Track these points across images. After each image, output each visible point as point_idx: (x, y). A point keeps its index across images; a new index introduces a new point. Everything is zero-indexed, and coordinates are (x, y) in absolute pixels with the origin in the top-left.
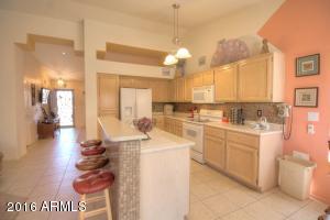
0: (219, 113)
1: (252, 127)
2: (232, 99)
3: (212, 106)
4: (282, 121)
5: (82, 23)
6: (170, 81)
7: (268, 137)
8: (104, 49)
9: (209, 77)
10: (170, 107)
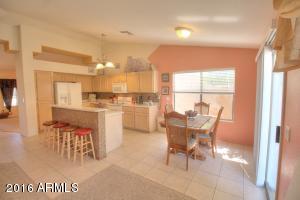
0: (129, 99)
1: (146, 104)
2: (136, 91)
3: (125, 95)
4: (157, 101)
5: (18, 27)
6: (93, 77)
7: (152, 109)
8: (39, 50)
9: (123, 78)
10: (94, 96)
